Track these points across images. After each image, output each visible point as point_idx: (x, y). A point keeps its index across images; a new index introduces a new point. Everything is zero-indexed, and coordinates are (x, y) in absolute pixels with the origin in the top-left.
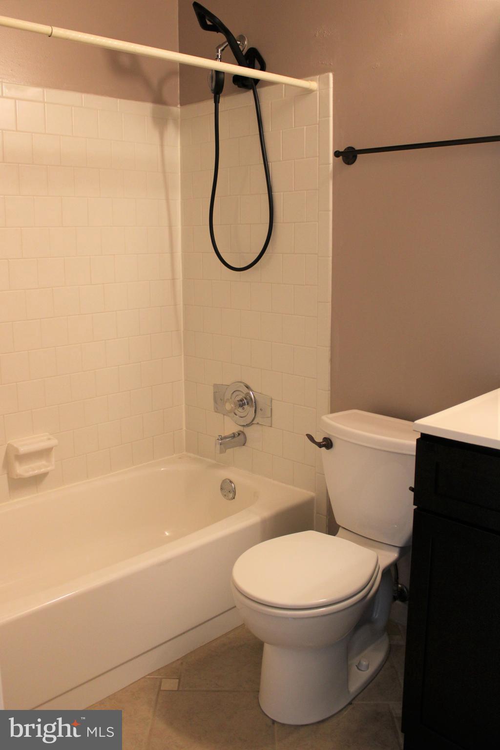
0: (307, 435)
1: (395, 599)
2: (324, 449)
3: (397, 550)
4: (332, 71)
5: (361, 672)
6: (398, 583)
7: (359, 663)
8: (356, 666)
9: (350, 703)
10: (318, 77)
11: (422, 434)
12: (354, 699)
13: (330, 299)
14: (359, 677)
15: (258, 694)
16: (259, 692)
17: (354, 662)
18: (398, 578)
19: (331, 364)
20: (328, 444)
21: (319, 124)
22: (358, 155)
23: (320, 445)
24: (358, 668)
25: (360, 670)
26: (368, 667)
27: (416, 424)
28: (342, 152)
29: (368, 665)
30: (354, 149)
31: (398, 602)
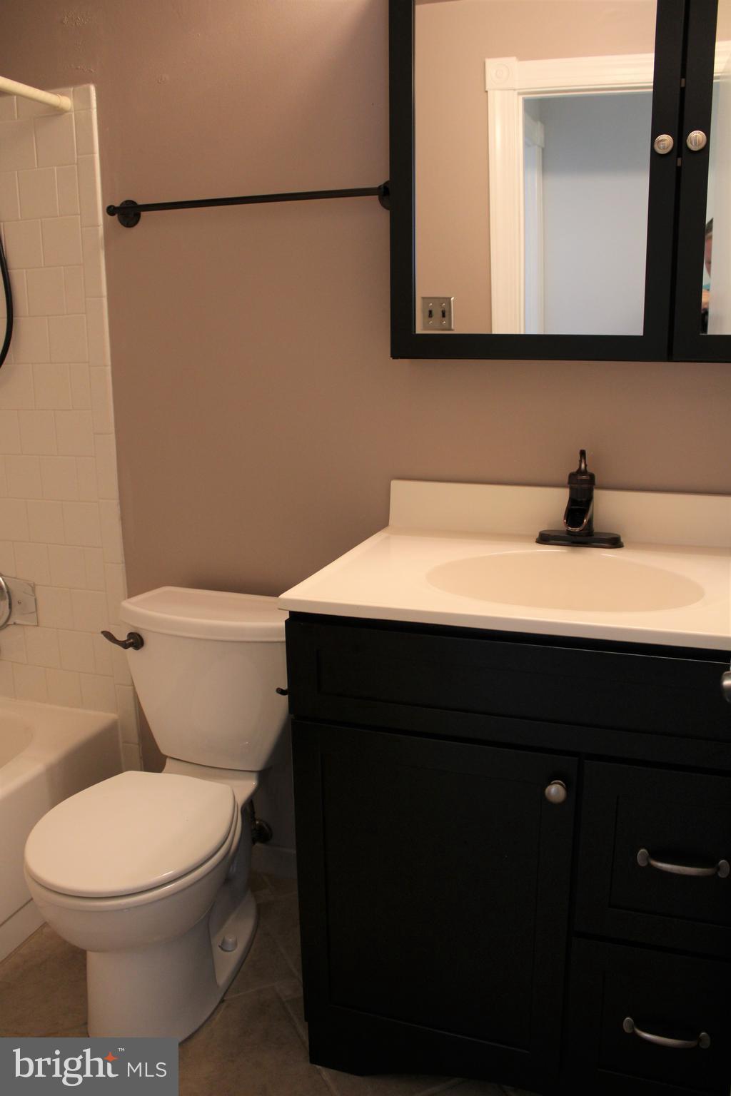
0: (103, 632)
1: (254, 841)
2: (131, 649)
3: (254, 776)
4: (94, 82)
5: (226, 953)
6: (255, 820)
7: (224, 942)
8: (220, 946)
9: (222, 1001)
10: (72, 89)
11: (292, 613)
12: (225, 993)
13: (112, 429)
14: (227, 963)
15: (87, 1028)
16: (86, 1023)
17: (216, 941)
18: (254, 813)
19: (123, 524)
20: (136, 641)
21: (77, 164)
22: (142, 213)
23: (125, 645)
24: (222, 949)
25: (226, 951)
26: (235, 944)
27: (281, 599)
28: (118, 208)
29: (236, 941)
30: (135, 203)
31: (258, 844)
